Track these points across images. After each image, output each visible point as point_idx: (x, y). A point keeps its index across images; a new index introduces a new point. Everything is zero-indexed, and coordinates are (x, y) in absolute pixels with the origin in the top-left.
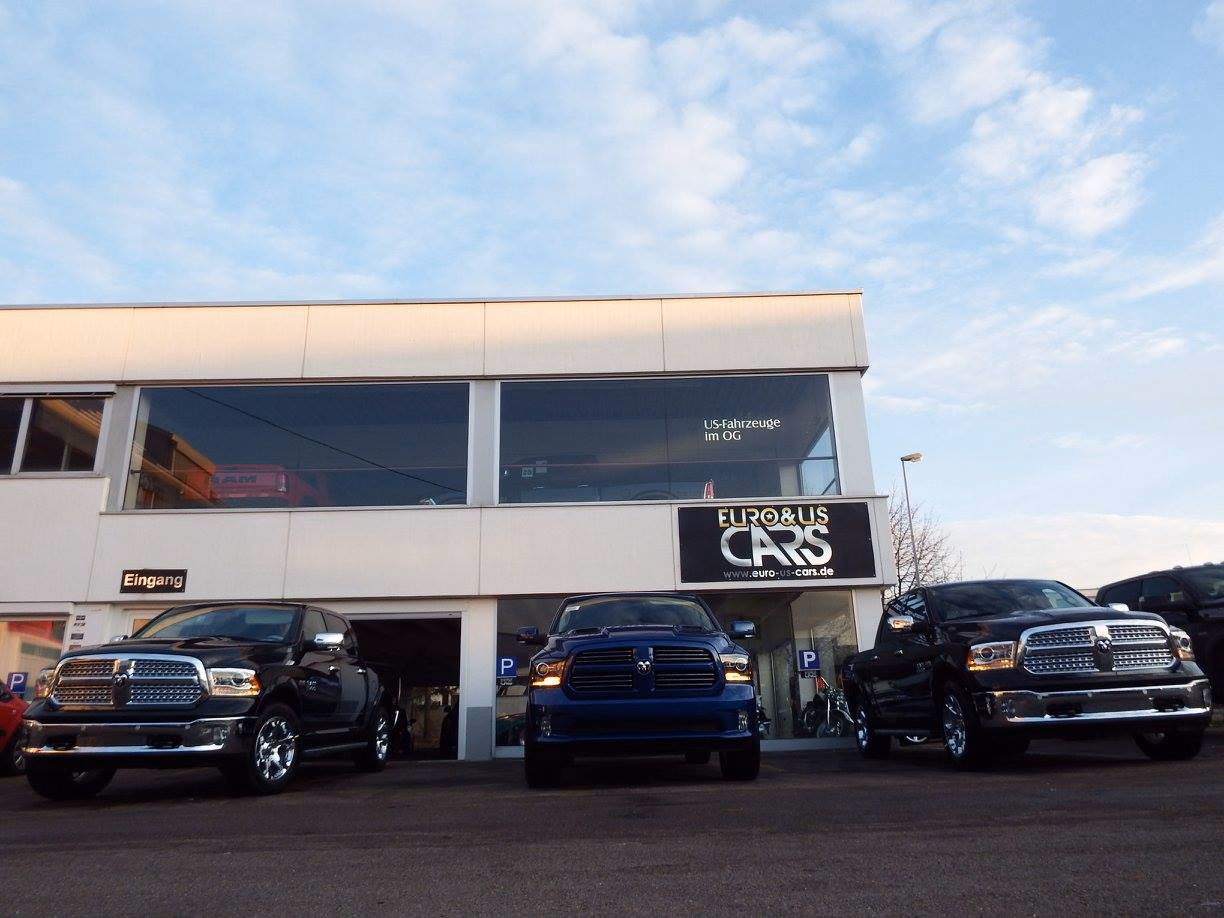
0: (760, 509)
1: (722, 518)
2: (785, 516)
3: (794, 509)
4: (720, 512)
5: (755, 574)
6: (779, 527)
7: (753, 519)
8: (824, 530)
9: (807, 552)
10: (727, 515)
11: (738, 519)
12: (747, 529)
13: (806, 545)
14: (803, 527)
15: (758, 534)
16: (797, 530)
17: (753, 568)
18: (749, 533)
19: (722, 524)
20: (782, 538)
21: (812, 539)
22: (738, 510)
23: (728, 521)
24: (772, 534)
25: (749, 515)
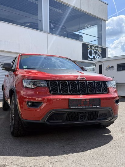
0: (93, 46)
1: (88, 47)
2: (96, 48)
3: (98, 47)
4: (88, 45)
5: (92, 60)
6: (95, 51)
7: (92, 48)
8: (101, 53)
9: (99, 56)
10: (89, 46)
11: (90, 48)
12: (91, 50)
13: (99, 55)
14: (99, 51)
15: (93, 52)
16: (98, 51)
17: (92, 58)
18: (91, 51)
19: (88, 48)
20: (96, 53)
21: (99, 54)
22: (90, 45)
23: (89, 48)
24: (94, 52)
25: (92, 47)
